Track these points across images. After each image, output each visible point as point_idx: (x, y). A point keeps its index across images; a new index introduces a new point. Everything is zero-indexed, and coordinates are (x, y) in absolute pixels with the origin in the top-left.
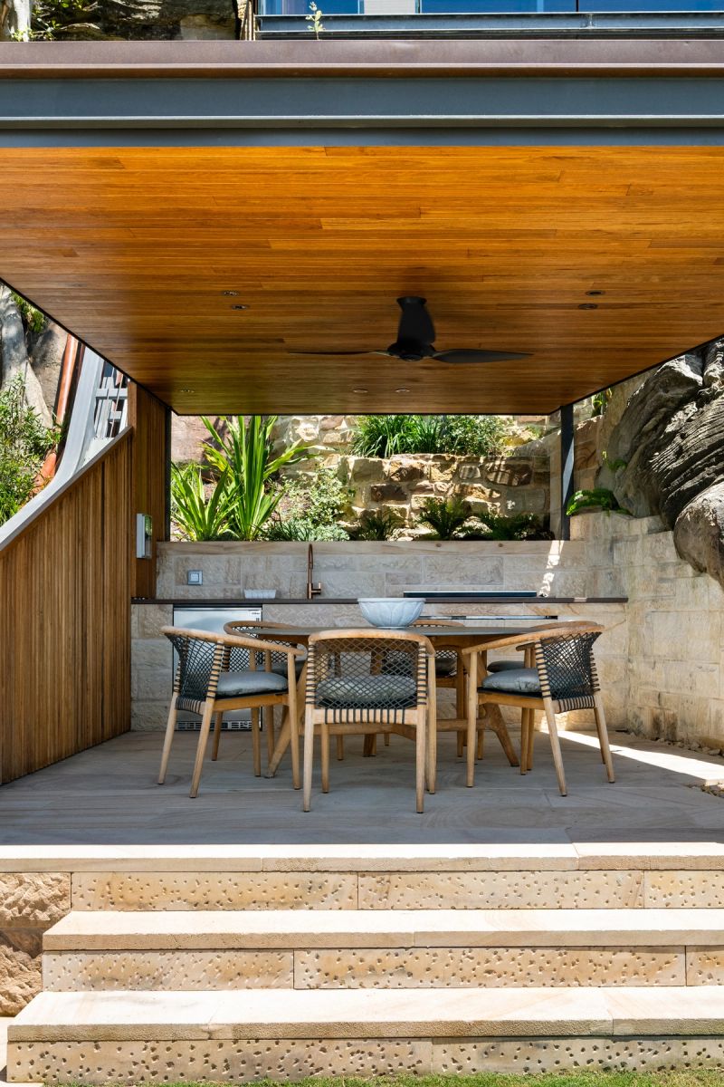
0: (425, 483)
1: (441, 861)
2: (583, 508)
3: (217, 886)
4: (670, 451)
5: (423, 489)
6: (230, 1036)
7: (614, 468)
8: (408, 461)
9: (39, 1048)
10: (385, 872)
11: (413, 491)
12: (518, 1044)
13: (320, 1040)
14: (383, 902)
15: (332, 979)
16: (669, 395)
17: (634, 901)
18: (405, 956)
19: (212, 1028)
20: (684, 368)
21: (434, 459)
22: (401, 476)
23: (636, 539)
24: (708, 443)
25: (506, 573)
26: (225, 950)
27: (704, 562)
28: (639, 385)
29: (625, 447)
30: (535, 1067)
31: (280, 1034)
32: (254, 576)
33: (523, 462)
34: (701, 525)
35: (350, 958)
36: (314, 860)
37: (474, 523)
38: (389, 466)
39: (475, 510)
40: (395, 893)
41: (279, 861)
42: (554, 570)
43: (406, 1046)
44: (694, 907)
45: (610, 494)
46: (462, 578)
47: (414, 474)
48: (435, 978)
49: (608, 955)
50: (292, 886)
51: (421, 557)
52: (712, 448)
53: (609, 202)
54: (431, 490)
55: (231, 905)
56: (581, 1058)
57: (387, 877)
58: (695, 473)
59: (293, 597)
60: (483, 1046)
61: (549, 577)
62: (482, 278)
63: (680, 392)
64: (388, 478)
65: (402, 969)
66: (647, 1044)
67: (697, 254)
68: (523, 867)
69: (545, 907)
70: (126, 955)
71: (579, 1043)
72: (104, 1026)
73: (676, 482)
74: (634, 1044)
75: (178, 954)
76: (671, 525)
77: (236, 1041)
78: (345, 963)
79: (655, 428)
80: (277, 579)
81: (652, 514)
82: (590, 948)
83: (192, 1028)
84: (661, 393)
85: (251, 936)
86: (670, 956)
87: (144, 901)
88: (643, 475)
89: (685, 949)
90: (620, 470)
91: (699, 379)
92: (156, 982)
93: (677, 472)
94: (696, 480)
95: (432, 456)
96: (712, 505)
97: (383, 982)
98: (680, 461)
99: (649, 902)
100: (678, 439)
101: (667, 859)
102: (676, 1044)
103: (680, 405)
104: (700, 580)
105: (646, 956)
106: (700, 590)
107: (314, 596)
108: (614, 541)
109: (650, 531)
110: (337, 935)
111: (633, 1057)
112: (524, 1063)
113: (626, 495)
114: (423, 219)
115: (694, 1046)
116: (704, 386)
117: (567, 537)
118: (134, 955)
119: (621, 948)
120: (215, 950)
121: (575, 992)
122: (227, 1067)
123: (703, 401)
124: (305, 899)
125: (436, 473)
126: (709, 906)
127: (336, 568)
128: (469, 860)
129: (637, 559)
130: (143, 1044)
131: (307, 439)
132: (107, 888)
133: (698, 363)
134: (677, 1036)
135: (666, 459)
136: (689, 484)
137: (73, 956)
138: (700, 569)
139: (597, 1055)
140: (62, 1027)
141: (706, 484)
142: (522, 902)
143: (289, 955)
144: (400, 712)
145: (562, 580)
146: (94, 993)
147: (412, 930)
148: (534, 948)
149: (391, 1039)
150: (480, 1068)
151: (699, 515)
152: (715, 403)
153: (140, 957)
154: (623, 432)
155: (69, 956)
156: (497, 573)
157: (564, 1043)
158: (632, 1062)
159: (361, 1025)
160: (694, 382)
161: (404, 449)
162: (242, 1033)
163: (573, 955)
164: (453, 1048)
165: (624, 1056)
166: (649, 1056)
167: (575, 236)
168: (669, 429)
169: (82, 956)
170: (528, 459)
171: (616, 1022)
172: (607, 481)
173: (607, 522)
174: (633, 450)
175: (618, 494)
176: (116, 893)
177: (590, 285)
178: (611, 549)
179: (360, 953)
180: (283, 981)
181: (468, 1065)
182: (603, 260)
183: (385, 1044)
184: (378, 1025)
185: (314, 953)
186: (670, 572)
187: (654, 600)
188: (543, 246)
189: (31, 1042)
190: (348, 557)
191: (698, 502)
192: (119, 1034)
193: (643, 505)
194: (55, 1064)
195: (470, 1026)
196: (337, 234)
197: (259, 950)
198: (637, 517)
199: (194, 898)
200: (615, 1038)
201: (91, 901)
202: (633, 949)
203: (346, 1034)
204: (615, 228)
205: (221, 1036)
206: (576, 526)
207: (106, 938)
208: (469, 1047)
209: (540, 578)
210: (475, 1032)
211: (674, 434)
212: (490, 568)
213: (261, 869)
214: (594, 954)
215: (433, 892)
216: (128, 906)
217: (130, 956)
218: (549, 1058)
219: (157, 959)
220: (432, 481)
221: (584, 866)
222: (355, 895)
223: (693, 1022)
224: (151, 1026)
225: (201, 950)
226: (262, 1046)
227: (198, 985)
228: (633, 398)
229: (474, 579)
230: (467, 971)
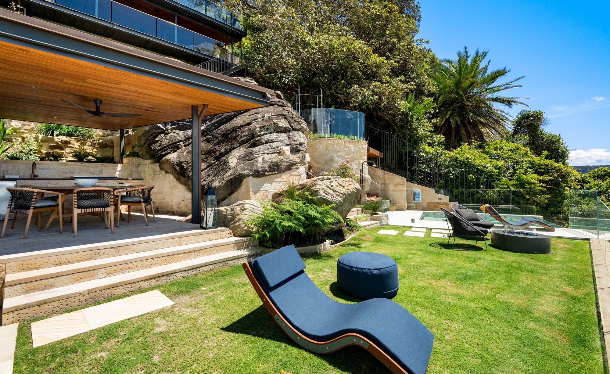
0: (71, 145)
1: (133, 242)
2: (128, 156)
3: (64, 258)
4: (157, 144)
5: (70, 147)
6: (87, 293)
7: (139, 147)
8: (64, 138)
9: (16, 313)
10: (118, 247)
11: (66, 147)
12: (164, 277)
13: (114, 288)
14: (118, 254)
15: (109, 274)
16: (156, 131)
17: (180, 244)
18: (130, 265)
19: (81, 292)
20: (161, 126)
21: (74, 139)
22: (62, 143)
23: (146, 165)
24: (168, 144)
25: (104, 172)
26: (75, 273)
27: (169, 171)
28: (148, 128)
29: (143, 142)
30: (168, 281)
31: (102, 289)
32: (8, 171)
33: (105, 142)
34: (168, 162)
35: (114, 268)
36: (97, 247)
37: (90, 158)
38: (57, 139)
39: (90, 154)
40: (120, 252)
41: (85, 249)
42: (119, 171)
43: (138, 284)
44: (192, 243)
45: (138, 153)
46: (89, 173)
47: (67, 143)
48: (138, 268)
49: (179, 255)
50: (89, 255)
51: (76, 167)
52: (169, 145)
53: (170, 93)
54: (73, 148)
55: (69, 263)
56: (178, 277)
57: (118, 248)
58: (165, 151)
59: (25, 178)
60: (156, 279)
61: (117, 173)
62: (124, 100)
63: (159, 131)
64: (57, 143)
65: (129, 268)
66: (192, 270)
67: (182, 105)
68: (154, 241)
69: (160, 249)
70: (40, 281)
71: (178, 273)
72: (43, 300)
73: (160, 152)
74: (189, 271)
75: (59, 277)
76: (159, 162)
77: (89, 294)
78: (113, 270)
79: (152, 139)
80: (17, 172)
81: (151, 159)
82: (175, 255)
83: (74, 294)
84: (154, 130)
85: (85, 268)
86: (191, 253)
87: (37, 267)
88: (148, 150)
89: (195, 251)
90: (141, 148)
91: (165, 129)
92: (51, 287)
93: (160, 150)
94: (166, 152)
95: (73, 138)
96: (172, 158)
97: (124, 272)
98: (160, 147)
99: (183, 244)
100: (159, 142)
101: (187, 234)
102: (198, 269)
103: (160, 134)
104: (167, 175)
105: (187, 254)
106: (167, 177)
107: (34, 177)
108: (139, 165)
109: (151, 163)
110: (111, 263)
111: (189, 274)
112: (166, 281)
113: (142, 154)
114: (119, 85)
115: (201, 269)
116: (166, 131)
117: (122, 163)
118: (43, 281)
119: (181, 254)
120: (72, 274)
121: (172, 264)
122: (86, 301)
123: (166, 134)
124: (94, 257)
125: (75, 143)
126: (195, 243)
127: (43, 169)
128: (141, 241)
129: (147, 169)
130: (57, 302)
131: (15, 127)
132: (22, 266)
133: (164, 125)
134: (198, 268)
135: (156, 146)
136: (164, 153)
137: (18, 286)
138: (167, 172)
139: (182, 275)
140: (26, 304)
141: (168, 153)
142: (154, 248)
143: (97, 271)
144: (106, 208)
145: (121, 174)
146: (27, 295)
147: (132, 258)
148: (162, 257)
149: (133, 283)
150: (156, 284)
151: (168, 160)
152: (169, 135)
153: (46, 281)
154: (142, 138)
155: (16, 286)
156: (101, 172)
157: (175, 274)
158: (189, 275)
159: (126, 281)
160: (163, 129)
161: (61, 134)
162: (90, 292)
163: (171, 257)
164: (149, 282)
165: (188, 274)
166: (193, 273)
167: (157, 97)
168: (157, 139)
169: (22, 285)
170: (107, 141)
171: (186, 267)
172: (136, 150)
173: (136, 160)
174: (145, 143)
175: (140, 153)
176: (25, 267)
177: (152, 106)
178: (138, 167)
179: (117, 266)
180: (94, 278)
181: (153, 284)
182: (160, 102)
183: (132, 285)
184: (130, 280)
185: (104, 269)
186: (158, 173)
187: (152, 179)
188: (146, 97)
189: (13, 312)
190: (48, 166)
191: (167, 157)
192: (48, 301)
193: (148, 156)
194: (23, 316)
195: (153, 275)
196: (89, 83)
197: (87, 271)
198: (145, 159)
199: (56, 263)
200: (185, 271)
201: (14, 270)
202: (184, 253)
203: (121, 285)
204: (167, 97)
205: (84, 293)
206: (125, 160)
207: (31, 278)
208: (153, 280)
209: (115, 173)
210: (155, 276)
211: (158, 141)
212: (99, 170)
213: (80, 251)
214: (176, 256)
215: (131, 250)
216: (30, 269)
217: (41, 281)
218: (171, 278)
219: (52, 280)
220: (73, 144)
221: (169, 238)
222: (109, 254)
223: (201, 264)
224: (60, 296)
225: (67, 275)
226: (97, 293)
227: (67, 284)
228: (146, 131)
229: (94, 173)
230: (146, 265)
